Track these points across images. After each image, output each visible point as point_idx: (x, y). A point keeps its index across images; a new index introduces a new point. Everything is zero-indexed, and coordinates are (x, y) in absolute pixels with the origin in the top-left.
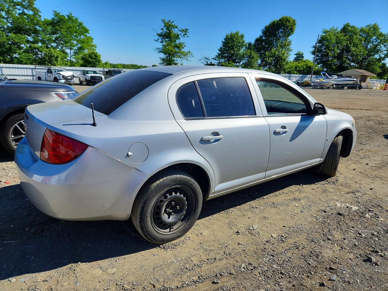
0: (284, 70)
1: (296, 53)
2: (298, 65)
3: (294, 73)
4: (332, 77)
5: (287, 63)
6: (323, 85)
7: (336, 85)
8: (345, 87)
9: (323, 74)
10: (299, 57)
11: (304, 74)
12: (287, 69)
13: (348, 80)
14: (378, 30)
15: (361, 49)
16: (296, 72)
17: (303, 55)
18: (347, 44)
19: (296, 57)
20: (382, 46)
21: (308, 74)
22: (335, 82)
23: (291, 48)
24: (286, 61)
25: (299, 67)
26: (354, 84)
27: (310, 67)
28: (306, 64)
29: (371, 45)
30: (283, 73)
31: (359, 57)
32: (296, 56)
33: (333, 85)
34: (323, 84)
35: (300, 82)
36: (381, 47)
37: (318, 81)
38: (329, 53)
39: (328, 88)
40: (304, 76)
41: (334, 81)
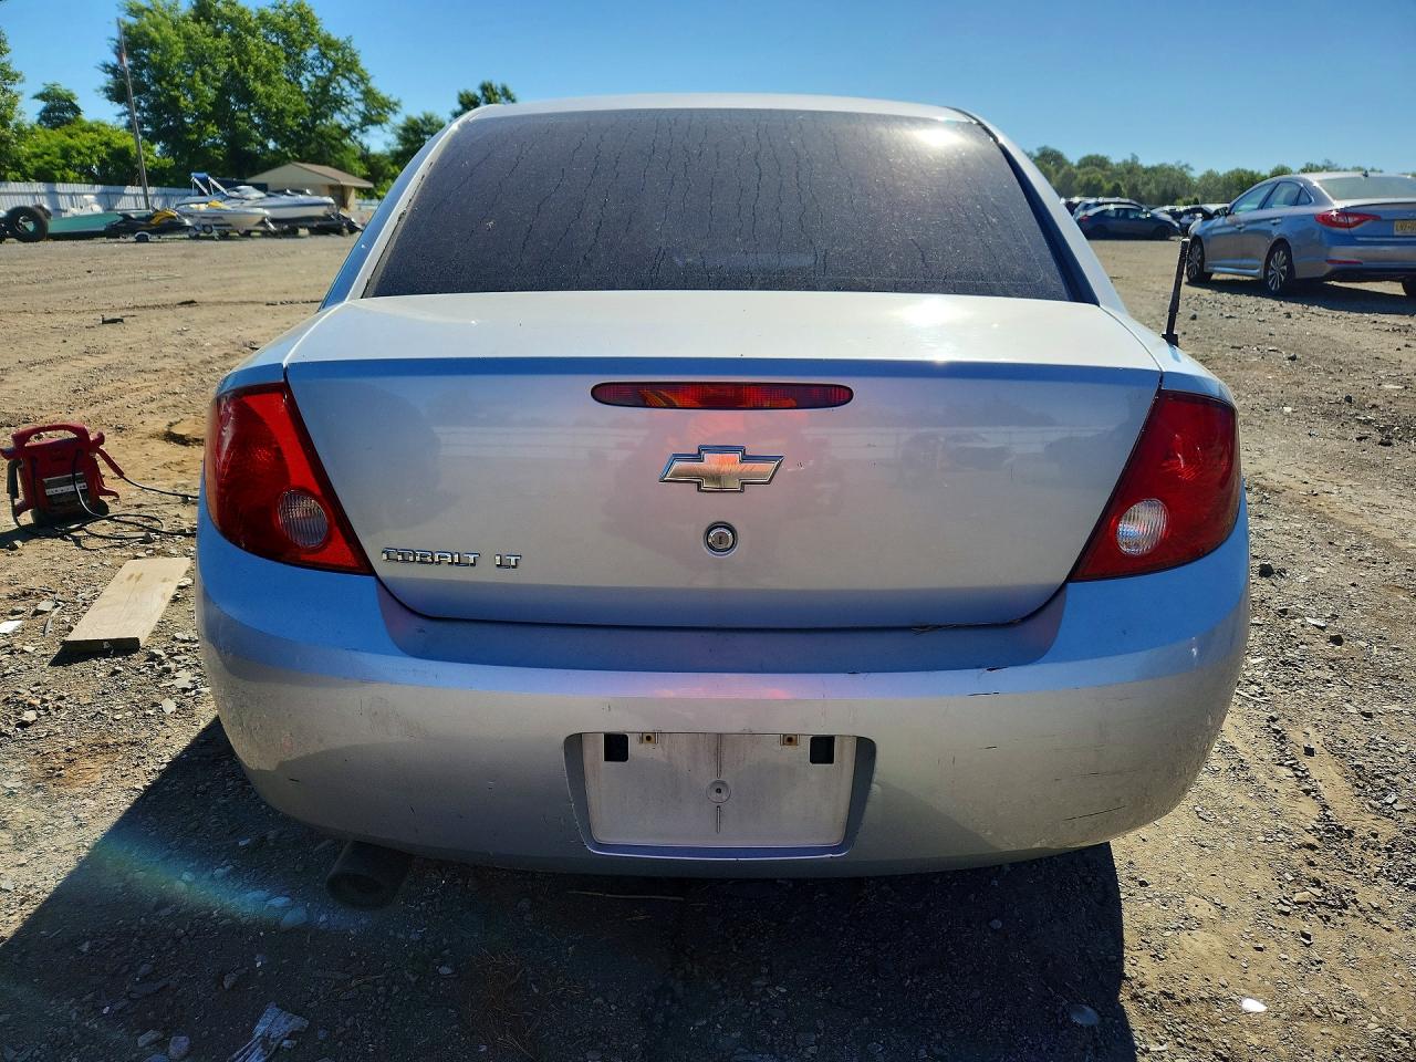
0: (17, 166)
1: (40, 89)
2: (70, 141)
3: (64, 180)
4: (238, 191)
5: (21, 133)
6: (229, 225)
7: (274, 221)
8: (301, 230)
9: (200, 180)
10: (59, 109)
11: (111, 184)
12: (28, 159)
13: (306, 202)
14: (314, 24)
15: (284, 89)
16: (72, 174)
17: (75, 102)
18: (231, 67)
19: (46, 110)
20: (345, 83)
21: (125, 183)
22: (267, 212)
23: (14, 68)
24: (11, 124)
25: (79, 153)
26: (327, 218)
27: (121, 155)
28: (105, 139)
29: (310, 78)
30: (16, 180)
31: (289, 122)
32: (41, 105)
33: (262, 223)
34: (228, 219)
35: (133, 216)
36: (343, 90)
37: (203, 207)
38: (177, 99)
39: (247, 234)
40: (111, 189)
41: (264, 207)
